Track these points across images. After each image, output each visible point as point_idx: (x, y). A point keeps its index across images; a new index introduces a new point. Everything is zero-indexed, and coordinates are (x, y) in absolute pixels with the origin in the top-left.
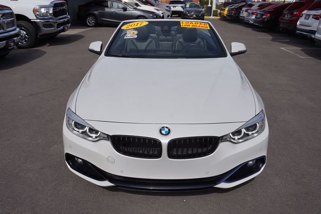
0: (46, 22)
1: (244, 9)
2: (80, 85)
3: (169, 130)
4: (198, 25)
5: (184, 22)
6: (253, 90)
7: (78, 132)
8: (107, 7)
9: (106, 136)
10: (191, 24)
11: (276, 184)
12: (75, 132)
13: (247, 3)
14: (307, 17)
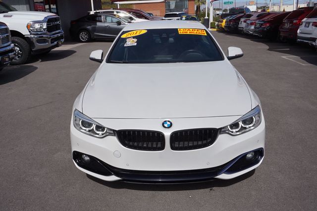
0: (40, 37)
1: (242, 20)
2: (85, 89)
3: (171, 123)
4: (195, 32)
5: (181, 29)
6: (249, 88)
7: (85, 130)
8: (101, 21)
9: (112, 132)
10: (189, 31)
11: (279, 180)
12: (82, 130)
13: (245, 14)
14: (307, 25)
